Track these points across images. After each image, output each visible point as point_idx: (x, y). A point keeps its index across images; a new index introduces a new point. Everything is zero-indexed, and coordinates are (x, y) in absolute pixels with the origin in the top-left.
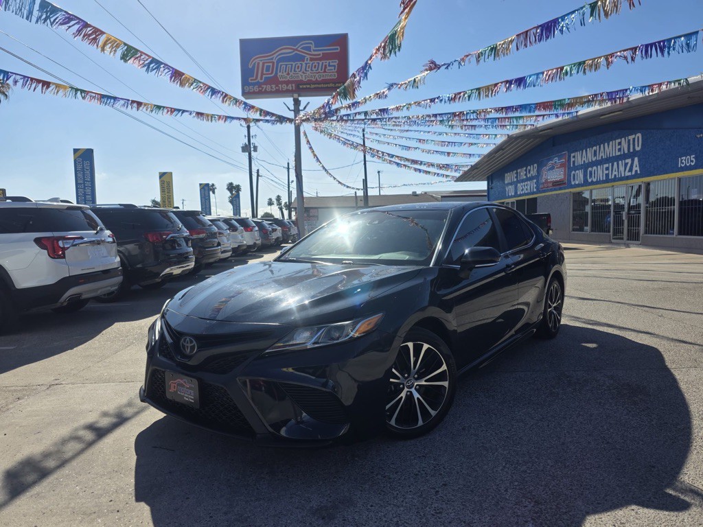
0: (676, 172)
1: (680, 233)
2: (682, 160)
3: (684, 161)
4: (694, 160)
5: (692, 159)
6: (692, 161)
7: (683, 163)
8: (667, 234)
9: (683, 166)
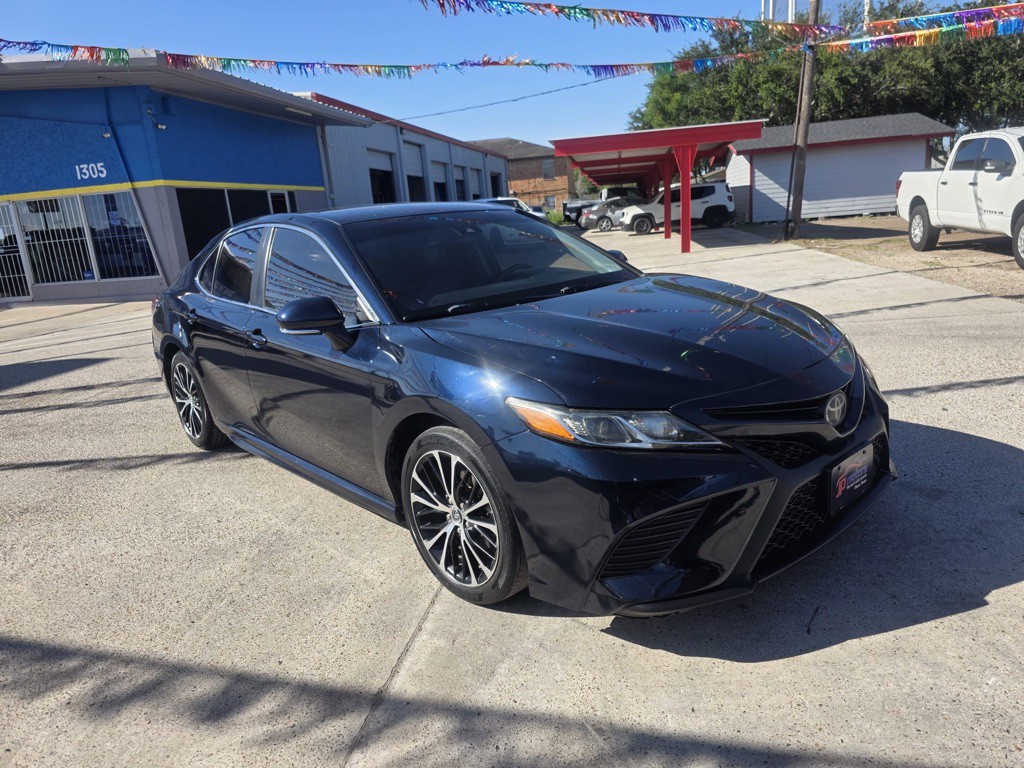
0: (75, 187)
1: (103, 276)
2: (81, 170)
3: (84, 171)
4: (103, 169)
5: (100, 169)
6: (102, 172)
7: (85, 174)
8: (80, 279)
9: (85, 177)
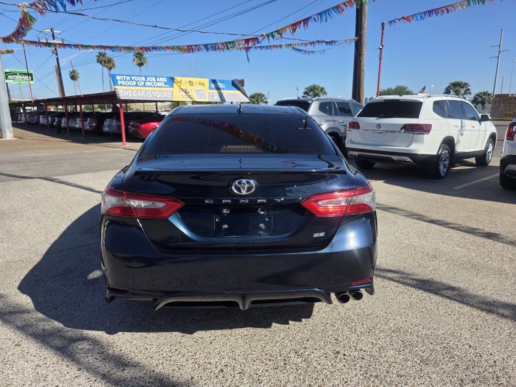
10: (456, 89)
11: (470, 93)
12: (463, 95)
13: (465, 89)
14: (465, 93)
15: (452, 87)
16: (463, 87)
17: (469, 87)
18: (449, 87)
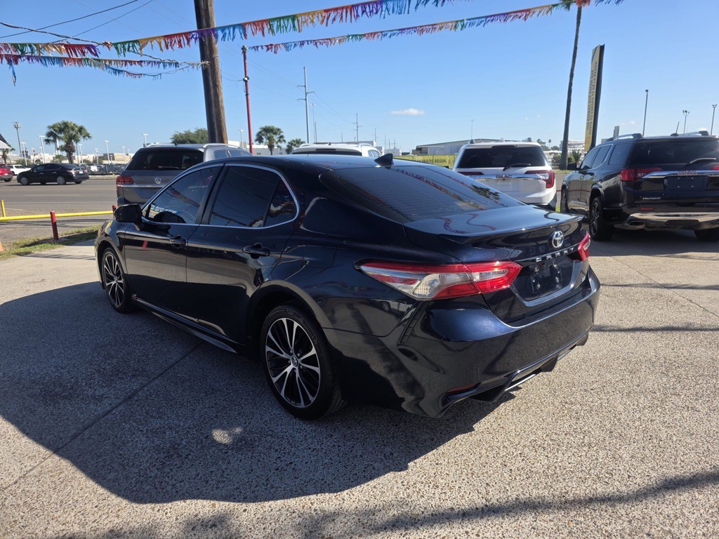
10: (268, 135)
11: (285, 141)
12: (277, 143)
13: (278, 136)
14: (279, 141)
15: (263, 132)
16: (275, 134)
17: (282, 134)
18: (260, 132)
